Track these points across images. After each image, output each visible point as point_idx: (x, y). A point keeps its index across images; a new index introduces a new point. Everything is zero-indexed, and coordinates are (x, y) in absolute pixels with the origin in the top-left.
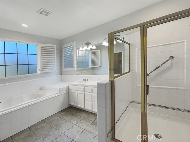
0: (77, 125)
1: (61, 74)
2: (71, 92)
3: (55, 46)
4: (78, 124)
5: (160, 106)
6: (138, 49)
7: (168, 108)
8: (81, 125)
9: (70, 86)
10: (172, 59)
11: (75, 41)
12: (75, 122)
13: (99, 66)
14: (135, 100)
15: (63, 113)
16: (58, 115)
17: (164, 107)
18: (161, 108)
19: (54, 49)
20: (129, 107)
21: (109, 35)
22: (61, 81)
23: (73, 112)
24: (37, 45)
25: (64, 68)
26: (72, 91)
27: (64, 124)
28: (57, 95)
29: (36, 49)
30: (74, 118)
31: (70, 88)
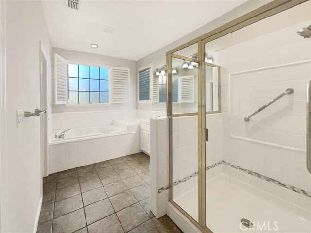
0: (141, 175)
1: (137, 109)
2: (142, 132)
3: (129, 69)
4: (143, 174)
5: (269, 179)
6: (231, 75)
7: (284, 186)
8: (145, 176)
9: (141, 124)
10: (289, 93)
11: (152, 63)
12: (139, 172)
13: (193, 102)
14: (228, 161)
15: (130, 159)
16: (125, 159)
17: (275, 182)
18: (271, 183)
19: (128, 73)
20: (213, 168)
21: (167, 55)
22: (137, 117)
23: (143, 160)
24: (109, 68)
25: (140, 100)
26: (144, 131)
27: (126, 171)
28: (125, 133)
29: (108, 72)
30: (140, 166)
31: (142, 127)
